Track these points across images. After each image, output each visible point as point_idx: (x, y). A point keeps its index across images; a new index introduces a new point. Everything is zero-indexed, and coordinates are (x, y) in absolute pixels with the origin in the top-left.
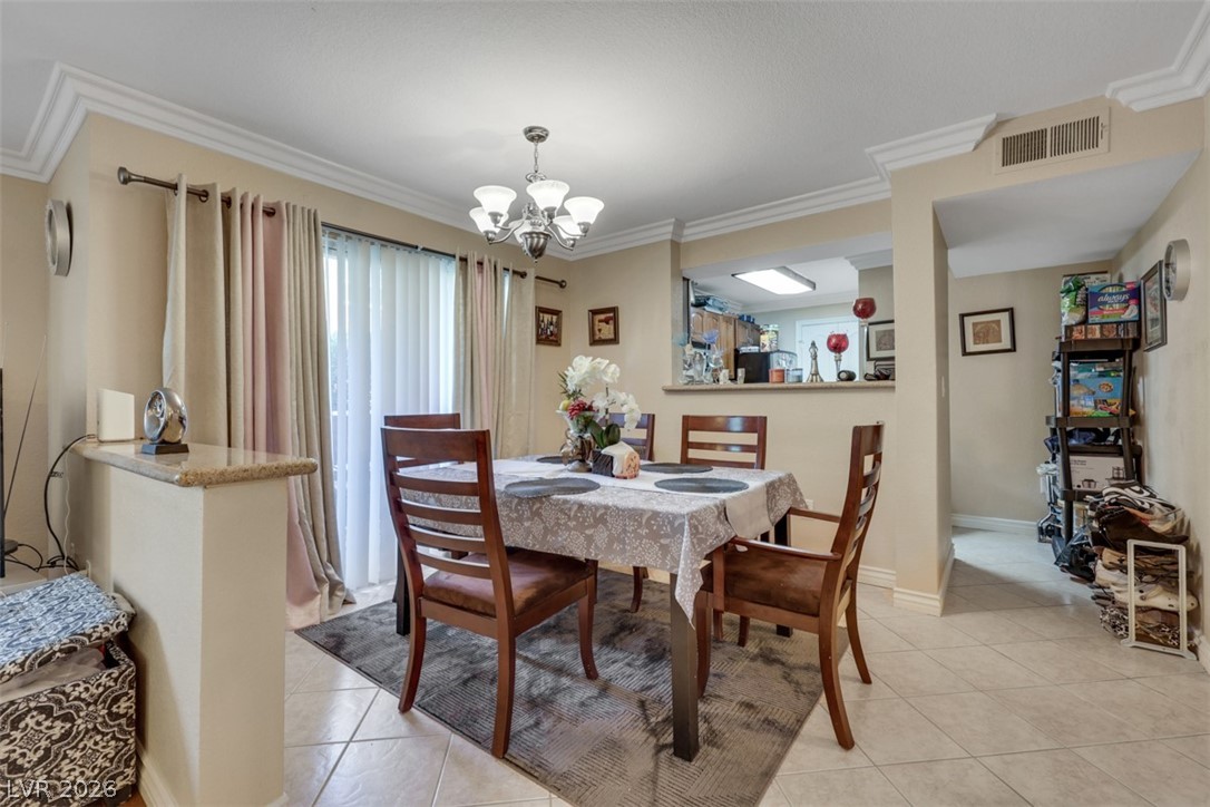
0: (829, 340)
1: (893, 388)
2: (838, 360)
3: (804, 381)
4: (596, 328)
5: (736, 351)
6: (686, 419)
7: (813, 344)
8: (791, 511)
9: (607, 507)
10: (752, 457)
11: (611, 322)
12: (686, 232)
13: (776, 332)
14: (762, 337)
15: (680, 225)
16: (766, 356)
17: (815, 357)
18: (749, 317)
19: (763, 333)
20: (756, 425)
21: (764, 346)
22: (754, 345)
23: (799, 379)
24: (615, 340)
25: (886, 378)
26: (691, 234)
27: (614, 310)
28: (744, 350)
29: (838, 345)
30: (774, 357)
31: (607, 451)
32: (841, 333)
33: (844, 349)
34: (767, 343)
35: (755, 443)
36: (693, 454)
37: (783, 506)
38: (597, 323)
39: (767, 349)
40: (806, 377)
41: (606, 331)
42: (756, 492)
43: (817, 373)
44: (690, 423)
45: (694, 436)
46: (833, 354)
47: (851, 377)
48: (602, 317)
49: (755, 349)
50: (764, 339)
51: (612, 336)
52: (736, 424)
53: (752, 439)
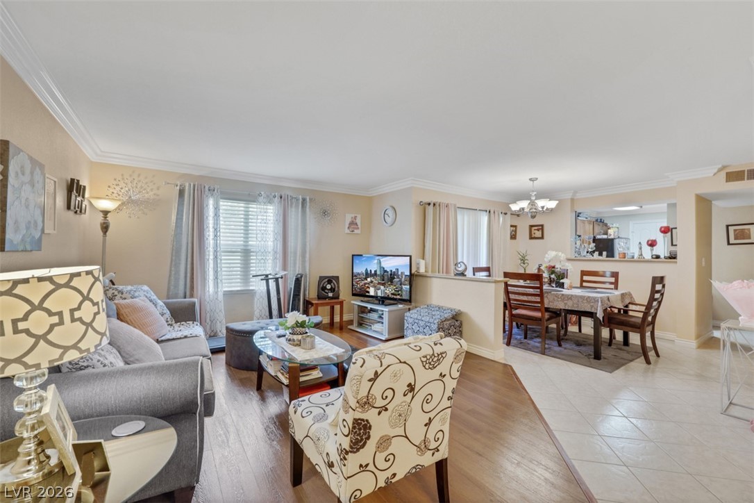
0: (648, 241)
1: (676, 262)
2: (652, 250)
3: (635, 258)
4: (533, 233)
5: (594, 237)
6: (582, 271)
7: (640, 243)
8: (629, 303)
9: (572, 295)
10: (613, 286)
11: (540, 231)
12: (577, 195)
13: (618, 228)
14: (609, 231)
15: (575, 192)
16: (612, 240)
17: (641, 248)
18: (601, 220)
19: (609, 229)
20: (615, 275)
21: (610, 235)
22: (604, 234)
23: (633, 257)
24: (542, 238)
25: (675, 258)
26: (579, 196)
27: (542, 226)
28: (598, 237)
29: (652, 244)
30: (616, 242)
31: (561, 281)
32: (654, 239)
33: (655, 245)
34: (612, 233)
35: (614, 281)
36: (585, 284)
37: (627, 301)
38: (533, 230)
39: (612, 237)
40: (636, 256)
41: (538, 234)
42: (617, 296)
43: (641, 255)
44: (584, 273)
45: (585, 278)
46: (650, 248)
47: (658, 257)
48: (536, 228)
49: (605, 237)
50: (610, 231)
51: (540, 236)
52: (608, 274)
53: (613, 280)
